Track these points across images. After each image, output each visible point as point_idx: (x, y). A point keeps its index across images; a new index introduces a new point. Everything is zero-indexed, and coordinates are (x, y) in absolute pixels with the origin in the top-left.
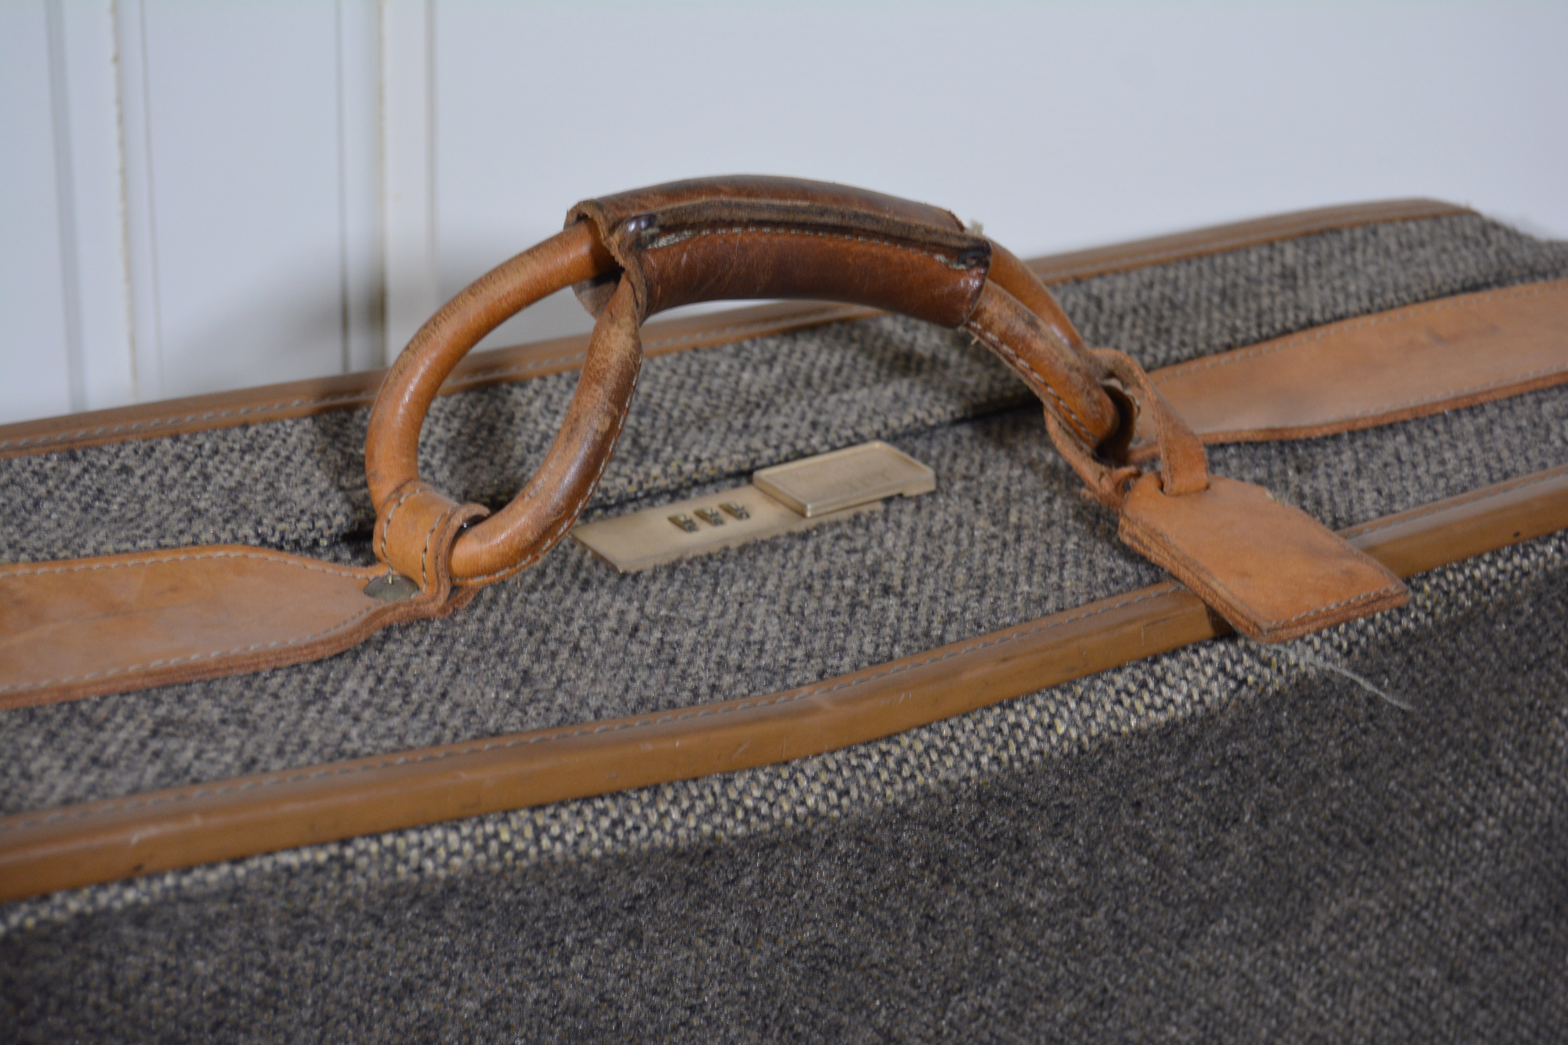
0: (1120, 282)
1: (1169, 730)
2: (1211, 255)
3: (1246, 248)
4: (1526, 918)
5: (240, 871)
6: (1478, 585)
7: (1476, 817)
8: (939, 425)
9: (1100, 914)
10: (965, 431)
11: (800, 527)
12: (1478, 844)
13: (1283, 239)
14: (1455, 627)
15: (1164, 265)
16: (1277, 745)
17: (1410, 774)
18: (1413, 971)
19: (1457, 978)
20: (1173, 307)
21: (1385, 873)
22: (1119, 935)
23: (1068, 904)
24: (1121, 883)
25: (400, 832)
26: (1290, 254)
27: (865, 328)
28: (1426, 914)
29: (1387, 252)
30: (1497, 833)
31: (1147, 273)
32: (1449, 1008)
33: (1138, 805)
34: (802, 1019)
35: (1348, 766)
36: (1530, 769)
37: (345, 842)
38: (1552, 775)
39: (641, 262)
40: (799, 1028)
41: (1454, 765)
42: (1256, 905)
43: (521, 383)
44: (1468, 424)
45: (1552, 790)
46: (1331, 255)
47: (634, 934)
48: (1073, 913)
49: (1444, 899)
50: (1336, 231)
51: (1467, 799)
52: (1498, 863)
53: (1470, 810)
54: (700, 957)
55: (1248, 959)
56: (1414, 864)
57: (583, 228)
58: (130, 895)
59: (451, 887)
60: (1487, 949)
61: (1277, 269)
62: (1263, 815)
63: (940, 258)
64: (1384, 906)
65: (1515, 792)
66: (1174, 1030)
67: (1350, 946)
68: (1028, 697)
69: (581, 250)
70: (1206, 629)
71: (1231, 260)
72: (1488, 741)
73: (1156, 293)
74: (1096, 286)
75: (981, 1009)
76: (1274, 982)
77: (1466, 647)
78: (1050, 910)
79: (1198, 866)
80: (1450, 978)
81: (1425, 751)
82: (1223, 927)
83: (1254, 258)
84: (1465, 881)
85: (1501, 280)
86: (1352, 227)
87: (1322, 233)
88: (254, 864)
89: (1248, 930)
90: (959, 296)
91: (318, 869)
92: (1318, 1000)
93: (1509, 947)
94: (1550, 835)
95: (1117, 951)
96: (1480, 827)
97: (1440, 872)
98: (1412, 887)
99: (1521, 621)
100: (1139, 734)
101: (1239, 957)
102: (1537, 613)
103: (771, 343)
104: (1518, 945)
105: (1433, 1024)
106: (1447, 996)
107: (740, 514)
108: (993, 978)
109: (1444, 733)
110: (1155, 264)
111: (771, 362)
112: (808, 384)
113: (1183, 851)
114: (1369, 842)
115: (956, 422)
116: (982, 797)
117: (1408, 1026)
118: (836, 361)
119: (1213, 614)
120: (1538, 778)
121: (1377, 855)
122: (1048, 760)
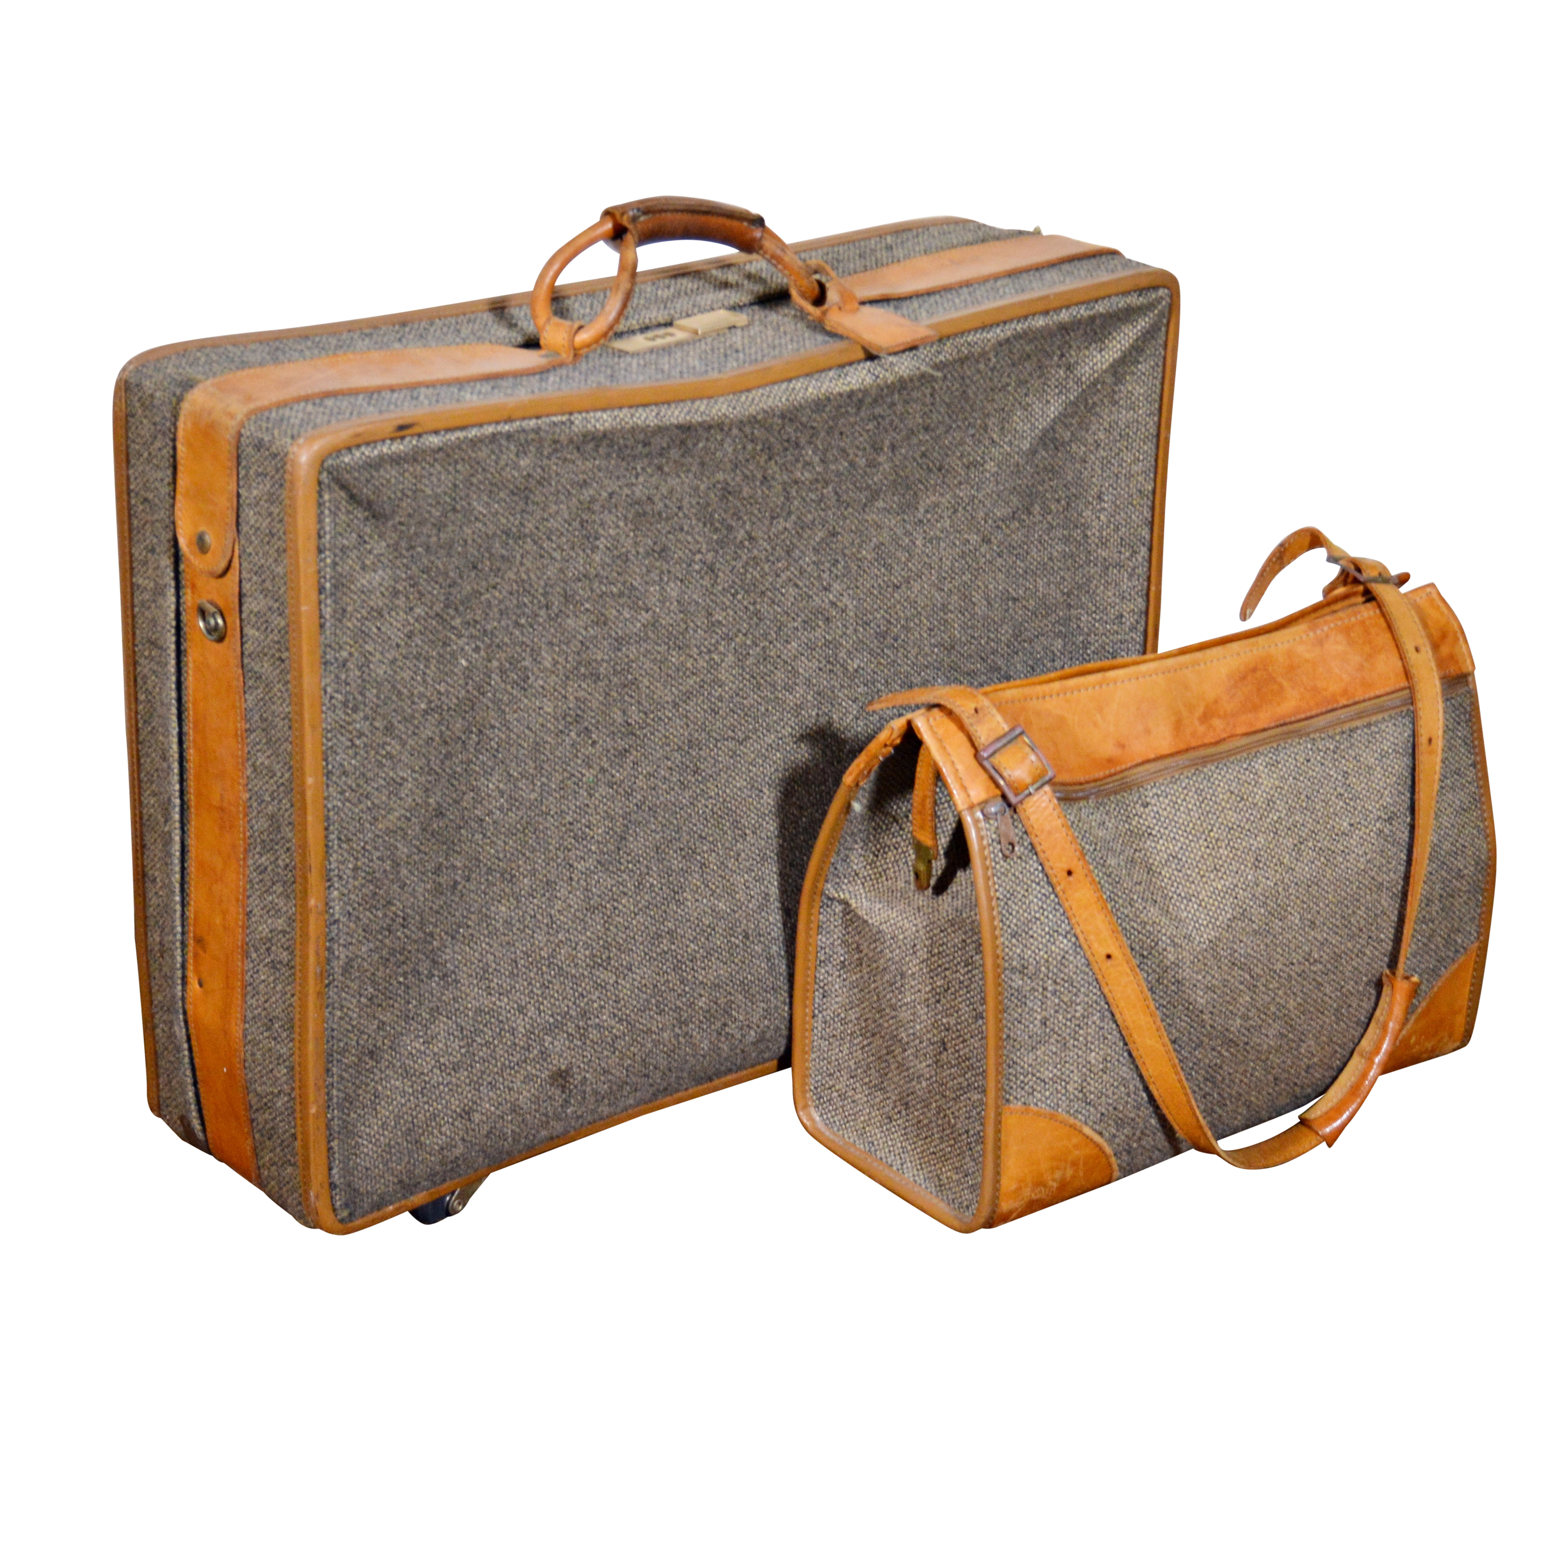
0: (814, 254)
1: (851, 394)
2: (854, 242)
3: (869, 238)
4: (1014, 513)
5: (539, 422)
6: (969, 344)
7: (985, 462)
8: (745, 305)
9: (830, 488)
10: (756, 308)
11: (697, 338)
12: (988, 475)
13: (886, 234)
14: (962, 361)
15: (833, 246)
16: (895, 413)
17: (954, 438)
18: (966, 536)
19: (986, 541)
20: (838, 260)
21: (949, 486)
22: (838, 500)
23: (817, 480)
24: (838, 474)
25: (587, 412)
26: (889, 239)
27: (705, 274)
28: (969, 508)
29: (934, 236)
30: (996, 469)
31: (825, 250)
32: (984, 556)
33: (841, 433)
34: (719, 521)
35: (927, 429)
36: (1006, 440)
37: (571, 414)
38: (1016, 442)
39: (636, 227)
40: (717, 525)
41: (973, 436)
42: (894, 495)
43: (568, 297)
44: (965, 290)
45: (1017, 449)
46: (908, 239)
47: (660, 468)
48: (819, 486)
49: (976, 501)
50: (910, 230)
51: (980, 452)
52: (997, 483)
53: (982, 458)
54: (683, 483)
55: (893, 522)
56: (960, 483)
57: (608, 218)
58: (507, 427)
59: (605, 435)
60: (998, 527)
61: (884, 245)
62: (893, 447)
63: (745, 224)
64: (950, 502)
65: (1001, 450)
66: (864, 552)
67: (937, 521)
68: (797, 378)
69: (609, 226)
70: (861, 355)
71: (862, 243)
72: (986, 425)
73: (830, 256)
74: (803, 255)
75: (785, 529)
76: (905, 534)
77: (968, 373)
78: (811, 483)
79: (868, 470)
80: (983, 541)
81: (959, 427)
82: (880, 504)
83: (873, 242)
84: (984, 492)
85: (983, 241)
86: (917, 228)
87: (904, 231)
88: (544, 419)
89: (892, 507)
90: (754, 240)
91: (563, 423)
92: (924, 545)
93: (1008, 527)
94: (1019, 471)
95: (838, 509)
96: (988, 467)
97: (972, 487)
98: (961, 494)
99: (991, 365)
100: (841, 395)
101: (889, 520)
102: (998, 362)
103: (667, 281)
104: (1012, 526)
105: (978, 563)
106: (983, 550)
107: (671, 335)
108: (790, 513)
109: (966, 419)
110: (828, 246)
111: (669, 287)
112: (686, 294)
113: (862, 462)
114: (940, 470)
115: (751, 304)
116: (783, 416)
117: (967, 563)
118: (695, 286)
119: (865, 349)
120: (1010, 444)
121: (944, 477)
122: (806, 401)
